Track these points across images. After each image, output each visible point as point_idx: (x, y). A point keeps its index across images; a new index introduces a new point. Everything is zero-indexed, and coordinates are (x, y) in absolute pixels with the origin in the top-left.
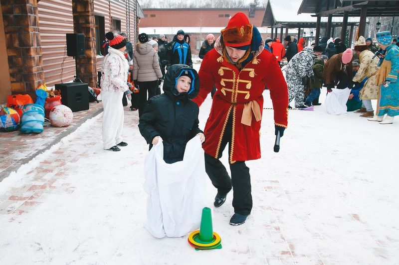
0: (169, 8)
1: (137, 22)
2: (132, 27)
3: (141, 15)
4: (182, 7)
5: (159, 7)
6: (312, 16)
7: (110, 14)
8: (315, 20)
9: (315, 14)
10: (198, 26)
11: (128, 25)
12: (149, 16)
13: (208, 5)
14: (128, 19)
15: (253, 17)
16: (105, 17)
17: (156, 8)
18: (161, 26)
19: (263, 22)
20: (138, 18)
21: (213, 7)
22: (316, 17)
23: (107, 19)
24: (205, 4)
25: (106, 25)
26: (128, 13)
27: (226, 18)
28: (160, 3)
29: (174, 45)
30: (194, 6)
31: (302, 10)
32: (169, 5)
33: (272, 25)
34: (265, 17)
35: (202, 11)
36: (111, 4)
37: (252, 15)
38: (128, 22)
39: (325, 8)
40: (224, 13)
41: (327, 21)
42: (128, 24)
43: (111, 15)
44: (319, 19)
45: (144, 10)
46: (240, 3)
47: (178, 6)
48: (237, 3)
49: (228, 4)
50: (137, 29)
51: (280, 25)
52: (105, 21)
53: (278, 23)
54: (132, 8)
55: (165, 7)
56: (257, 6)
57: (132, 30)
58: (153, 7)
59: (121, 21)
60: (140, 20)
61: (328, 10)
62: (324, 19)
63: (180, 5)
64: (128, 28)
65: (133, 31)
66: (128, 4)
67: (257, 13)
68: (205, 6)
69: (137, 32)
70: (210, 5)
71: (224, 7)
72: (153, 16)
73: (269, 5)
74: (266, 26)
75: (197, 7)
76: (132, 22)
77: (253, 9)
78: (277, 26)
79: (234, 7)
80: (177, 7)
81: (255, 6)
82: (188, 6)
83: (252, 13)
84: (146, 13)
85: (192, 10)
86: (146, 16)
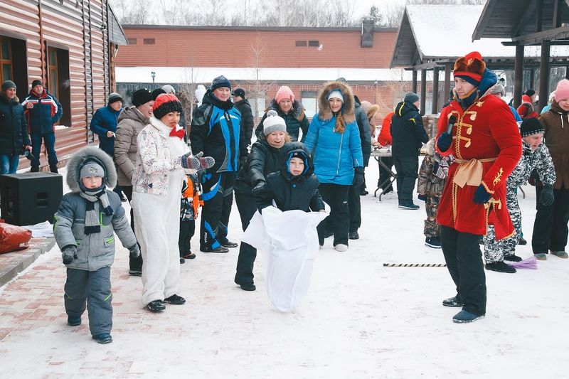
0: (185, 24)
1: (111, 56)
2: (98, 66)
3: (118, 38)
4: (214, 24)
5: (163, 23)
6: (505, 44)
7: (40, 33)
8: (511, 52)
9: (510, 40)
10: (251, 67)
11: (87, 61)
12: (140, 41)
13: (271, 19)
14: (87, 48)
15: (371, 46)
16: (29, 41)
17: (156, 23)
18: (167, 63)
19: (395, 58)
20: (111, 46)
21: (282, 24)
22: (514, 47)
23: (34, 46)
24: (264, 18)
25: (29, 59)
26: (86, 34)
27: (312, 48)
28: (166, 13)
29: (211, 112)
30: (241, 21)
31: (482, 31)
32: (186, 17)
33: (415, 64)
34: (397, 46)
35: (259, 33)
36: (43, 10)
37: (368, 42)
38: (87, 54)
39: (534, 27)
40: (308, 38)
41: (539, 54)
42: (88, 59)
43: (45, 37)
44: (520, 51)
45: (126, 28)
46: (340, 16)
47: (208, 21)
48: (333, 17)
49: (314, 17)
50: (111, 70)
51: (432, 64)
52: (29, 50)
53: (428, 59)
54: (97, 22)
55: (177, 23)
56: (377, 23)
57: (98, 73)
58: (149, 20)
59: (70, 50)
60: (116, 52)
61: (539, 30)
62: (533, 51)
63: (210, 18)
64: (88, 67)
65: (100, 75)
66: (86, 14)
67: (379, 39)
68: (265, 23)
69: (111, 78)
70: (277, 20)
71: (306, 24)
72: (150, 41)
73: (406, 21)
74: (400, 65)
75: (248, 24)
76: (96, 53)
77: (369, 29)
78: (424, 66)
79: (327, 25)
80: (203, 23)
81: (372, 23)
82: (228, 22)
83: (368, 38)
84: (133, 34)
85: (236, 30)
86: (131, 41)
